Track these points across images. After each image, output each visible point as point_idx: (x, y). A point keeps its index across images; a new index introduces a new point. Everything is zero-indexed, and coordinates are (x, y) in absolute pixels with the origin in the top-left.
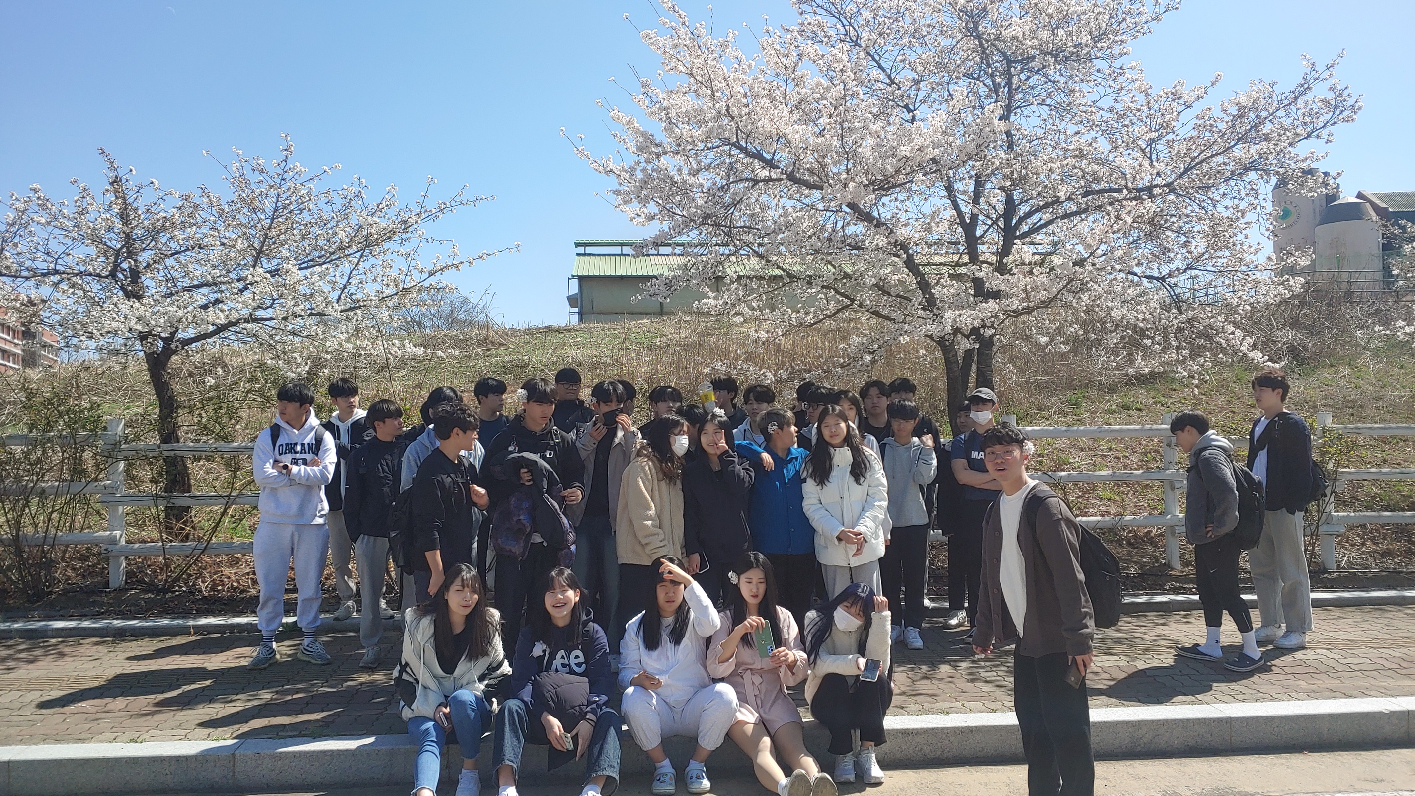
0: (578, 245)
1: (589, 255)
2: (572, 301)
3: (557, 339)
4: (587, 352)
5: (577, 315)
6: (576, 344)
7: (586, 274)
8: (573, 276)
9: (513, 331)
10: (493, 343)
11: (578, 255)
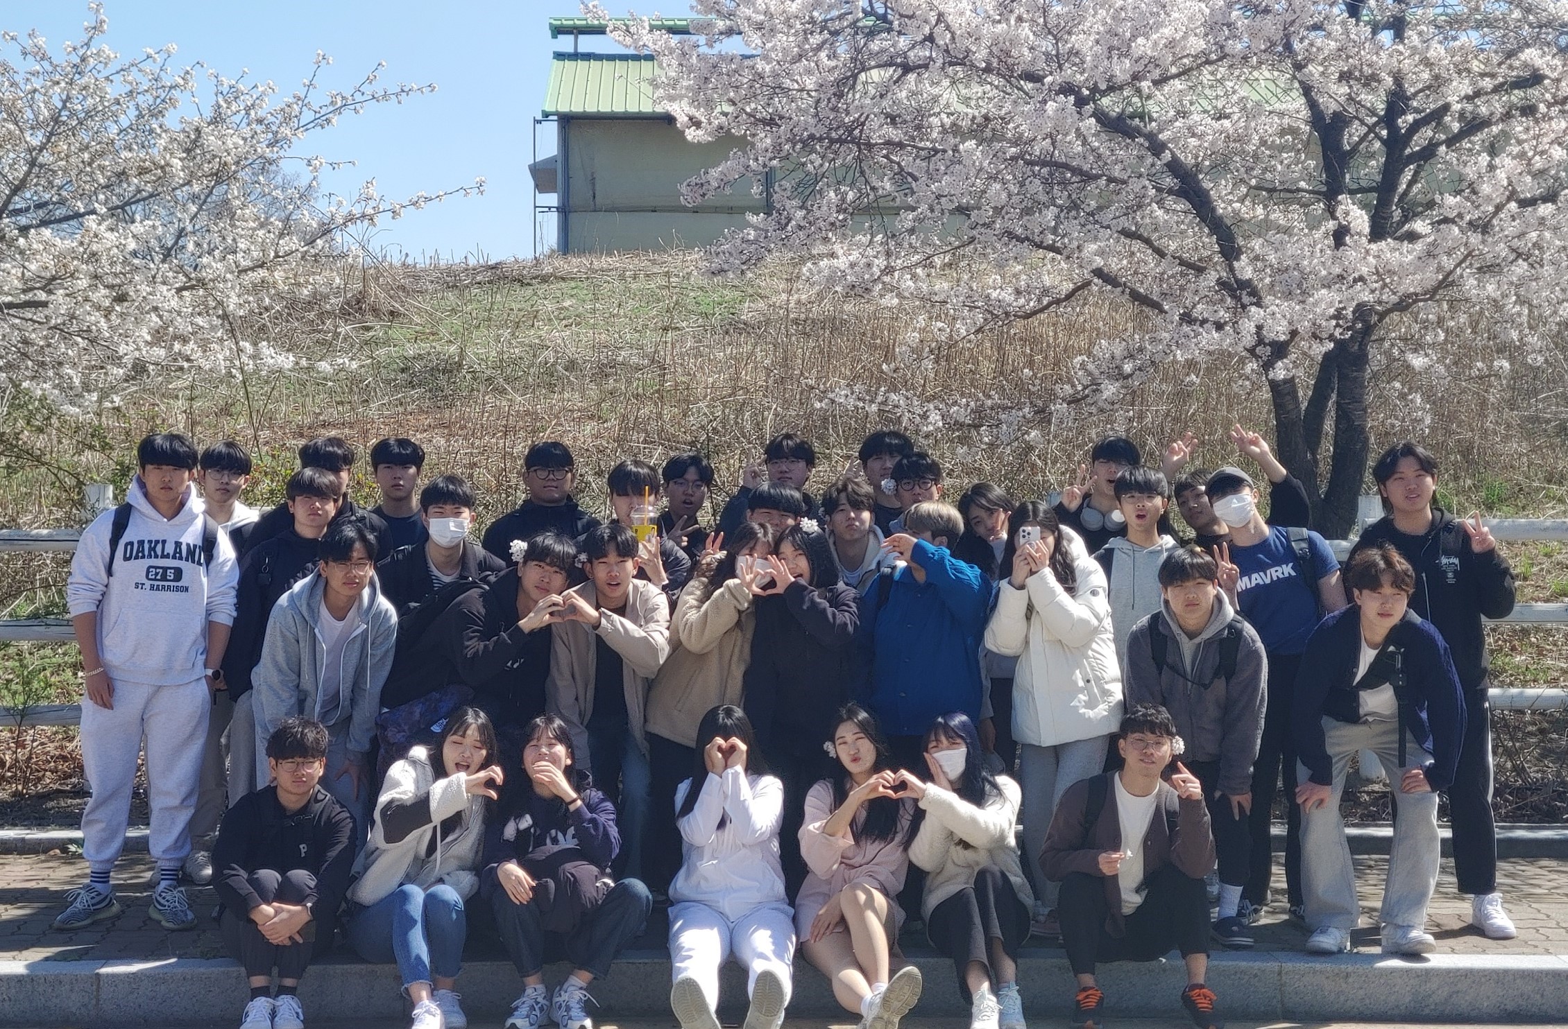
0: (558, 31)
1: (588, 57)
2: (543, 176)
3: (516, 300)
4: (587, 335)
5: (554, 217)
6: (562, 315)
7: (577, 108)
8: (546, 115)
9: (414, 274)
10: (375, 311)
11: (560, 56)
